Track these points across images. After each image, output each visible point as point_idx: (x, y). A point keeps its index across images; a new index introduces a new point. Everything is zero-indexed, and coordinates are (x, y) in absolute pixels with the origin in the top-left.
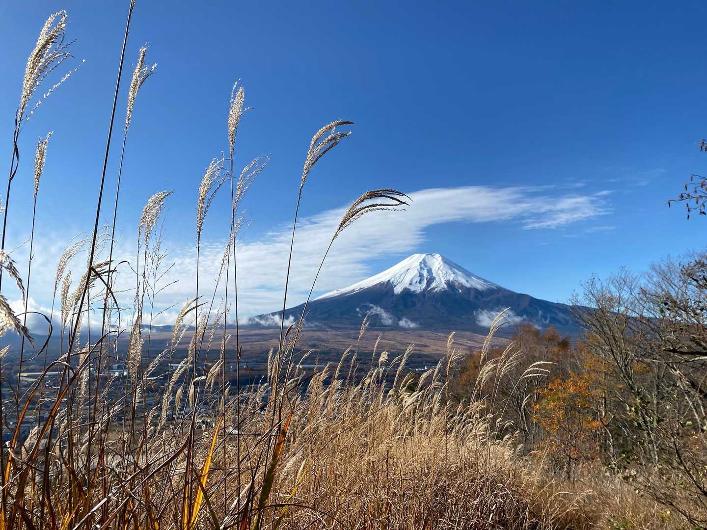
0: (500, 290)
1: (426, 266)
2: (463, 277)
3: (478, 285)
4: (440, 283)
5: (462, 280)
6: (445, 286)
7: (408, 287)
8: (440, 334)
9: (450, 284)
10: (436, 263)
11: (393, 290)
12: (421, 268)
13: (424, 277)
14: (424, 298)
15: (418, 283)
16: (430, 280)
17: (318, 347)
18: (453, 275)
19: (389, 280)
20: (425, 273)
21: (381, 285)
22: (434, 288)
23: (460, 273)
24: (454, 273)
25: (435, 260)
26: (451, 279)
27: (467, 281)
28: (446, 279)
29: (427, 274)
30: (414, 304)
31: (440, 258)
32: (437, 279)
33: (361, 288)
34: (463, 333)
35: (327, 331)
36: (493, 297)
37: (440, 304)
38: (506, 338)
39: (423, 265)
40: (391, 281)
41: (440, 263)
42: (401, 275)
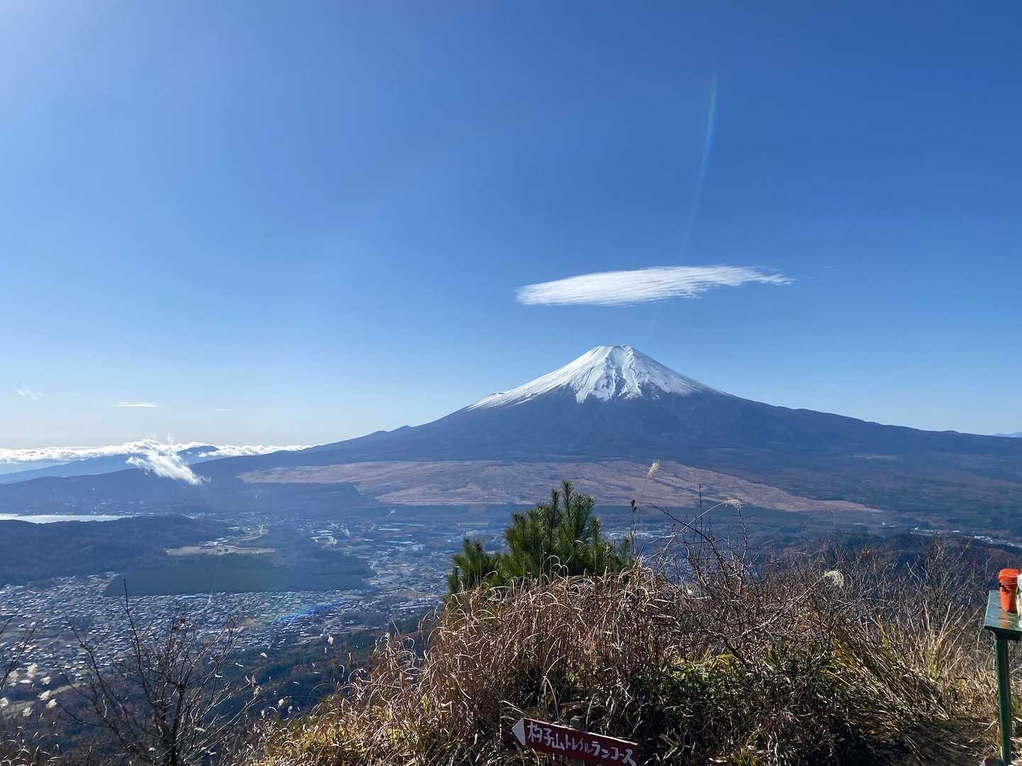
1: (613, 363)
2: (661, 377)
3: (680, 388)
4: (633, 387)
5: (660, 383)
6: (639, 391)
7: (593, 394)
9: (645, 388)
10: (627, 358)
11: (575, 398)
12: (608, 366)
13: (612, 379)
14: (614, 407)
15: (606, 388)
16: (621, 383)
18: (648, 376)
19: (569, 384)
21: (559, 389)
22: (625, 394)
23: (656, 371)
24: (649, 373)
25: (625, 355)
26: (646, 381)
27: (666, 383)
28: (640, 381)
29: (616, 375)
30: (603, 418)
31: (631, 353)
32: (628, 382)
33: (533, 395)
36: (699, 404)
37: (634, 416)
39: (610, 362)
40: (571, 385)
41: (631, 359)
42: (583, 376)
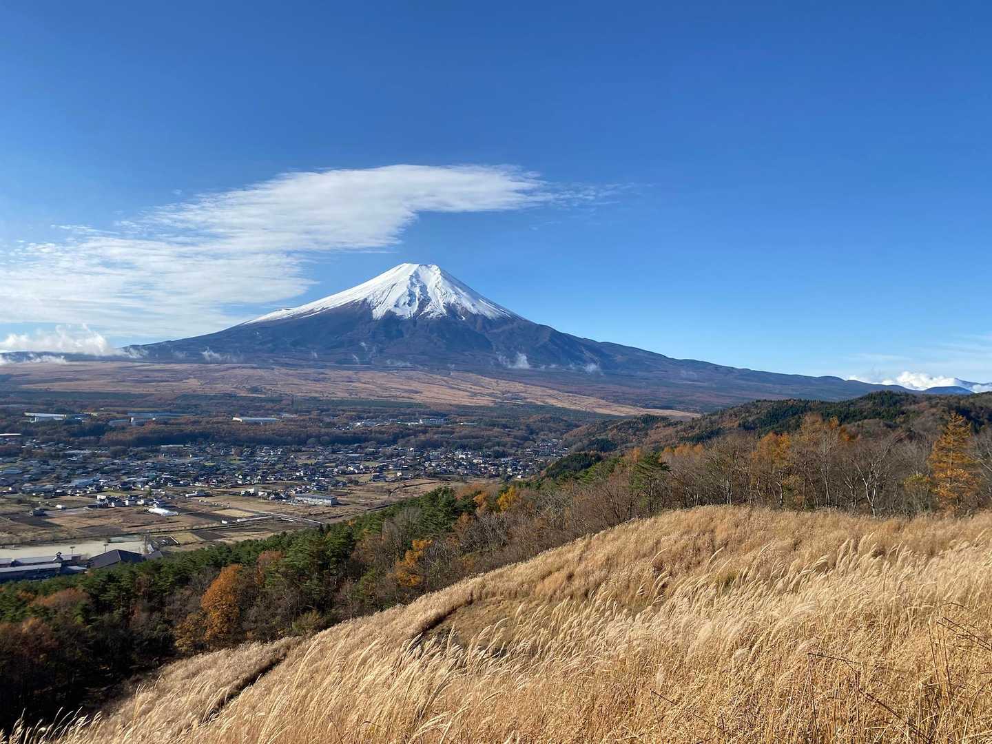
0: (514, 318)
1: (418, 281)
2: (468, 300)
3: (488, 311)
4: (437, 307)
5: (467, 304)
6: (444, 311)
7: (392, 310)
8: (435, 376)
9: (450, 308)
10: (433, 277)
11: (371, 314)
12: (412, 284)
13: (415, 296)
14: (415, 326)
15: (407, 305)
16: (424, 302)
17: (261, 392)
18: (455, 297)
19: (366, 299)
20: (417, 291)
21: (354, 304)
22: (428, 313)
23: (464, 293)
24: (456, 294)
25: (432, 274)
26: (452, 301)
27: (473, 305)
28: (446, 301)
29: (420, 293)
30: (401, 334)
31: (438, 272)
32: (433, 301)
33: (323, 309)
34: (466, 375)
35: (273, 369)
36: (506, 327)
37: (435, 334)
38: (520, 383)
39: (414, 280)
40: (369, 301)
41: (438, 278)
42: (383, 292)
